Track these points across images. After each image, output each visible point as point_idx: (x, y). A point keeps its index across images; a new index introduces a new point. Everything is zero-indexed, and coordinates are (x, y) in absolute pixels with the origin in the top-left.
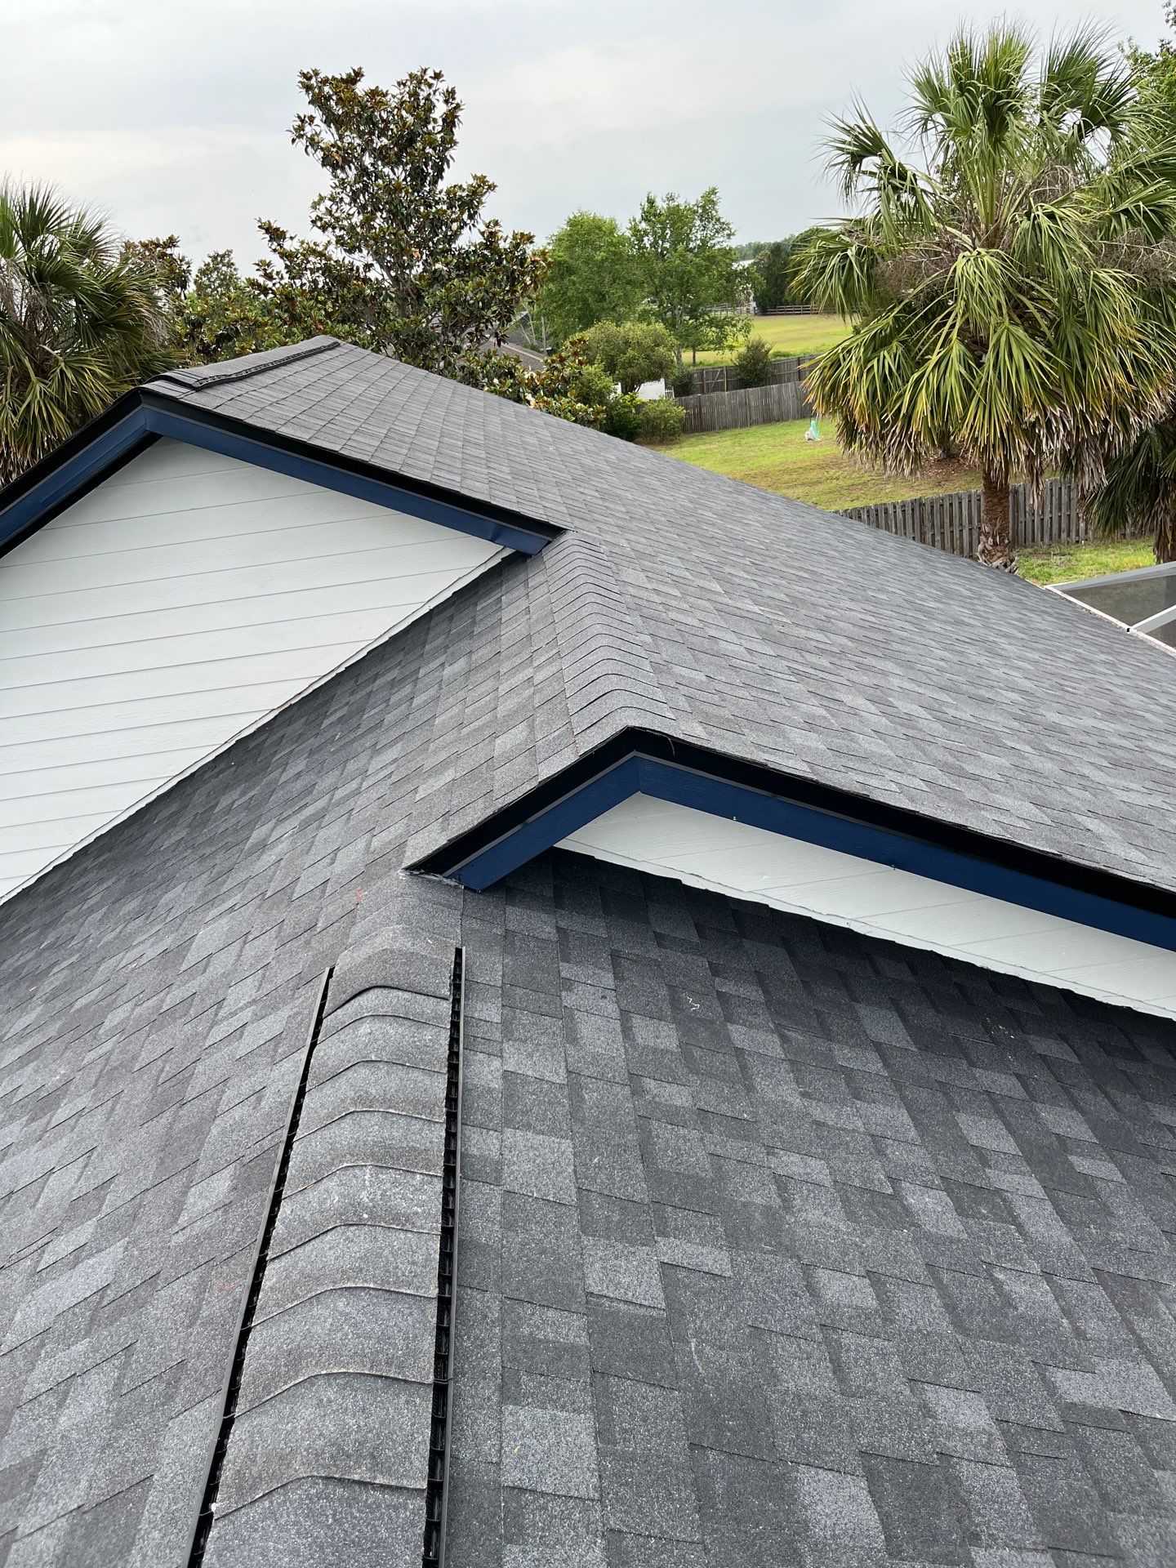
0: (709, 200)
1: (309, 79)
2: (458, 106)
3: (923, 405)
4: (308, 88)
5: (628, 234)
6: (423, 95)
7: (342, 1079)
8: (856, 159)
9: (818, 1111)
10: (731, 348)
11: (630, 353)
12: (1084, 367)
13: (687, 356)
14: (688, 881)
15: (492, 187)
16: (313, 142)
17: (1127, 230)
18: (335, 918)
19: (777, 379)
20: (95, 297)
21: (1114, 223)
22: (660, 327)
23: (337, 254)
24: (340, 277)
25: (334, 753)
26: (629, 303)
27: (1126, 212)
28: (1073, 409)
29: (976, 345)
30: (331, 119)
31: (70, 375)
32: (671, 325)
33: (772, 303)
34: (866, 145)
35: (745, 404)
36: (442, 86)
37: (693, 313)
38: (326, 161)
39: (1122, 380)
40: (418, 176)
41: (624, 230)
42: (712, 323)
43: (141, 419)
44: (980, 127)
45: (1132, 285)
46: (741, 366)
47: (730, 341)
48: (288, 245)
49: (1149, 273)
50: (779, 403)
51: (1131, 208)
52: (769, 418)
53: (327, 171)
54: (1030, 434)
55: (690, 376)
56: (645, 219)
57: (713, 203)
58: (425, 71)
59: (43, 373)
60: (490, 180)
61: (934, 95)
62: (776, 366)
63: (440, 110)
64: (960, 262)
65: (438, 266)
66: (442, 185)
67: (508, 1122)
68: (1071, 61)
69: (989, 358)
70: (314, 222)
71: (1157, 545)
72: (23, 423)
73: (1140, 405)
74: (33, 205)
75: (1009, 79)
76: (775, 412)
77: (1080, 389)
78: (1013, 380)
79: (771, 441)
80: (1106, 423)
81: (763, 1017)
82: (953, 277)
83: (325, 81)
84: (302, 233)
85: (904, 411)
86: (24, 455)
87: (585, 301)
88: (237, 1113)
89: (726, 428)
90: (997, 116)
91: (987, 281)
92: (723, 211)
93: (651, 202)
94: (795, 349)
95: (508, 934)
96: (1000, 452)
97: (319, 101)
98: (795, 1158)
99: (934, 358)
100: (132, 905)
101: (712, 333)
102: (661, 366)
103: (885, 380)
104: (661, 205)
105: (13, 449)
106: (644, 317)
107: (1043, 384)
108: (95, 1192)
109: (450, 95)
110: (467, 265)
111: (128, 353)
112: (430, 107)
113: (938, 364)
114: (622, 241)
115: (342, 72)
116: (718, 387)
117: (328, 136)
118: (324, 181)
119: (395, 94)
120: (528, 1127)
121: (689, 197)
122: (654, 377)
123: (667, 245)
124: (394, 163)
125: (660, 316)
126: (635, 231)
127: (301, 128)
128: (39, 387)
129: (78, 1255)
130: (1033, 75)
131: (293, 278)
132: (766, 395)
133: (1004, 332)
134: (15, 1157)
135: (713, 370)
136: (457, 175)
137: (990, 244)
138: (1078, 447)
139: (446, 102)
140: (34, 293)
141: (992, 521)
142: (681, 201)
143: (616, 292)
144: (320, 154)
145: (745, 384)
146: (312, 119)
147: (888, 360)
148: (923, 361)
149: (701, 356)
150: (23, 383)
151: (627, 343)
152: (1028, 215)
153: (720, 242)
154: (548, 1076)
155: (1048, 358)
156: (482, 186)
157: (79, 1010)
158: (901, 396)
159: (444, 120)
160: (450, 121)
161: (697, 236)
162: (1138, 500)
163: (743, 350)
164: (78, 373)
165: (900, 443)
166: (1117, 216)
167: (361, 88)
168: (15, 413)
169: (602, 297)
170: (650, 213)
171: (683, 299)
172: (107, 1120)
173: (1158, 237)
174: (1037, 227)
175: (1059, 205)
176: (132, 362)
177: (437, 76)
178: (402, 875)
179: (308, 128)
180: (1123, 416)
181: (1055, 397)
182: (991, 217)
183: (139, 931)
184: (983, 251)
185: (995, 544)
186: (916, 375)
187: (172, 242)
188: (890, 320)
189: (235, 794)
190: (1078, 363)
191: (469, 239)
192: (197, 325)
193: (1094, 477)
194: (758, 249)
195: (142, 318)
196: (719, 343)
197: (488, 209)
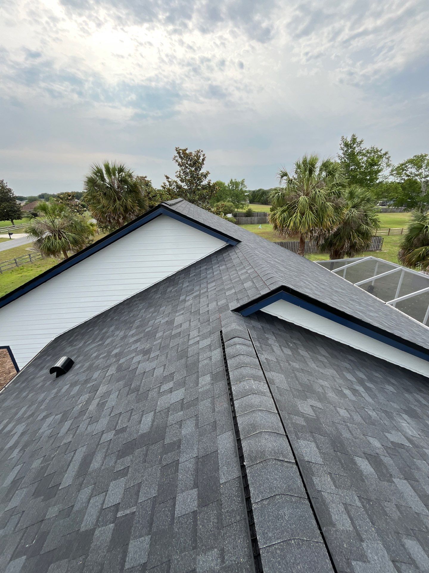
0: (243, 181)
1: (177, 149)
2: (205, 157)
3: (292, 224)
4: (177, 150)
5: (227, 185)
6: (199, 154)
7: (237, 358)
8: (282, 177)
9: (321, 370)
10: (244, 209)
11: (226, 208)
12: (323, 220)
13: (236, 210)
14: (279, 317)
15: (209, 173)
16: (177, 161)
17: (333, 196)
18: (214, 319)
19: (253, 216)
20: (131, 186)
21: (331, 194)
22: (232, 204)
23: (180, 183)
24: (179, 187)
25: (196, 282)
26: (226, 199)
27: (333, 192)
28: (320, 228)
29: (302, 214)
30: (180, 157)
31: (125, 201)
32: (234, 203)
33: (252, 202)
34: (285, 174)
35: (247, 220)
36: (202, 153)
37: (238, 202)
38: (179, 164)
39: (330, 224)
40: (196, 169)
41: (226, 185)
42: (241, 204)
43: (160, 210)
44: (307, 173)
45: (333, 206)
46: (247, 213)
47: (244, 208)
48: (170, 180)
49: (336, 204)
50: (254, 220)
51: (334, 191)
52: (252, 223)
53: (179, 167)
54: (311, 232)
55: (237, 214)
56: (230, 183)
57: (244, 182)
58: (200, 150)
59: (119, 199)
60: (209, 172)
61: (299, 167)
62: (253, 214)
63: (202, 158)
64: (301, 198)
65: (199, 187)
66: (200, 172)
67: (271, 370)
68: (327, 162)
69: (304, 217)
70: (176, 176)
71: (330, 256)
72: (114, 209)
73: (332, 229)
74: (121, 166)
75: (314, 165)
76: (253, 222)
77: (321, 225)
78: (309, 221)
79: (252, 228)
80: (325, 231)
81: (303, 348)
82: (299, 201)
83: (180, 150)
84: (173, 178)
85: (288, 225)
86: (114, 215)
87: (218, 197)
88: (206, 362)
89: (244, 224)
90: (311, 171)
91: (305, 203)
92: (245, 183)
93: (232, 180)
94: (256, 211)
95: (253, 327)
96: (305, 234)
97: (179, 153)
98: (322, 381)
99: (294, 215)
100: (152, 310)
101: (241, 206)
102: (232, 211)
103: (284, 218)
104: (234, 181)
105: (112, 214)
106: (228, 201)
107: (314, 223)
108: (170, 375)
109: (204, 155)
110: (204, 188)
111: (136, 197)
112: (200, 157)
113: (295, 217)
114: (226, 186)
115: (184, 148)
116: (242, 216)
117: (180, 160)
118: (179, 168)
119: (194, 154)
120: (274, 371)
121: (239, 180)
122: (230, 213)
123: (234, 188)
124: (192, 167)
125: (232, 202)
126: (229, 185)
127: (175, 158)
128: (118, 202)
129: (171, 391)
130: (318, 165)
131: (170, 186)
132: (252, 219)
133: (308, 212)
134: (142, 364)
135: (241, 213)
136: (203, 171)
137: (306, 195)
138: (320, 236)
139: (203, 156)
140: (120, 184)
141: (301, 248)
142: (237, 181)
143: (224, 196)
144: (178, 163)
145: (247, 216)
146: (177, 156)
147: (285, 215)
148: (292, 216)
149: (239, 210)
150: (115, 201)
151: (226, 206)
152: (315, 190)
153: (244, 189)
154: (273, 360)
155: (315, 218)
156: (208, 173)
157: (147, 332)
158: (287, 222)
159: (202, 160)
160: (203, 160)
161: (240, 187)
162: (328, 247)
163: (247, 210)
164: (126, 200)
165: (286, 231)
166: (331, 193)
167: (187, 152)
168: (113, 207)
169: (221, 197)
170: (231, 182)
171: (236, 199)
172: (167, 358)
173: (339, 198)
174: (316, 193)
175: (321, 189)
176: (137, 199)
177: (202, 151)
178: (230, 312)
179: (176, 158)
180: (329, 231)
181: (317, 226)
182: (307, 190)
183: (157, 316)
184: (305, 197)
185: (301, 252)
186: (291, 218)
187: (146, 177)
188: (286, 207)
189: (171, 288)
190: (321, 220)
191: (205, 182)
192: (149, 193)
193: (322, 242)
194: (249, 191)
195: (140, 191)
196: (242, 208)
197: (208, 178)
